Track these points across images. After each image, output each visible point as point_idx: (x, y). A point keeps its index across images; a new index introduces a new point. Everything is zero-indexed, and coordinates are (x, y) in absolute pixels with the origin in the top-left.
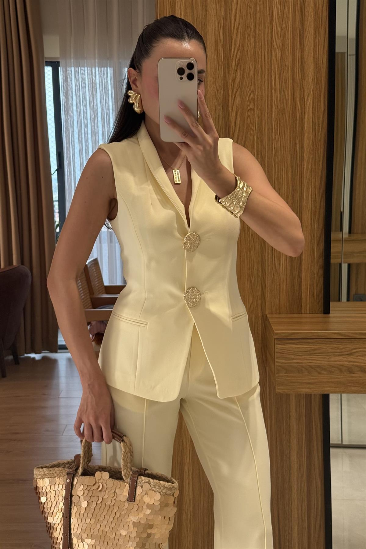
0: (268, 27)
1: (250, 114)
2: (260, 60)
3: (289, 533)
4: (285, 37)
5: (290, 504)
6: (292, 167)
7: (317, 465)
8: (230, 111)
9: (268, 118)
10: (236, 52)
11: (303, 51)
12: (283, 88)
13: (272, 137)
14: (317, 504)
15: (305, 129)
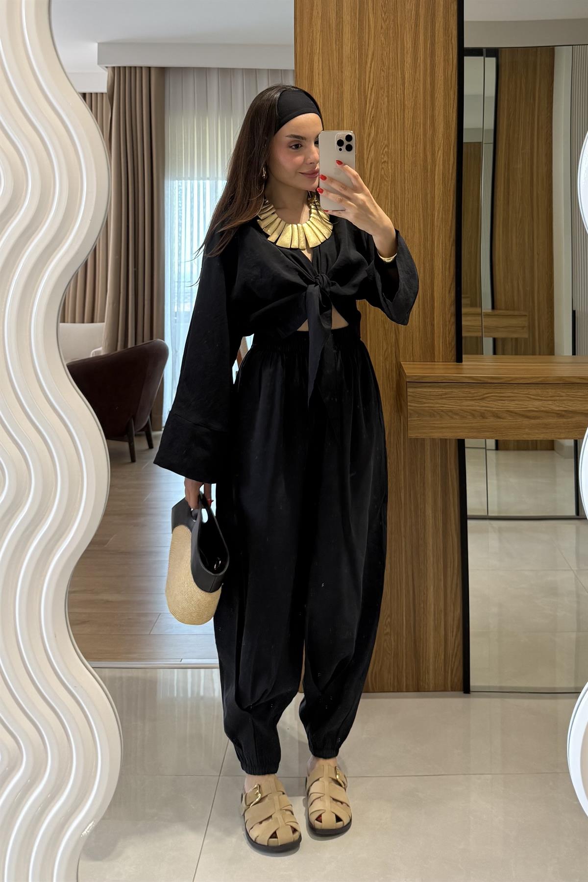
0: (400, 89)
1: (383, 166)
2: (393, 117)
3: (424, 594)
4: (417, 97)
5: (426, 561)
6: (423, 216)
7: (453, 521)
8: (366, 163)
9: (401, 170)
10: (370, 109)
11: (433, 109)
12: (415, 142)
13: (405, 188)
14: (454, 561)
15: (436, 180)
